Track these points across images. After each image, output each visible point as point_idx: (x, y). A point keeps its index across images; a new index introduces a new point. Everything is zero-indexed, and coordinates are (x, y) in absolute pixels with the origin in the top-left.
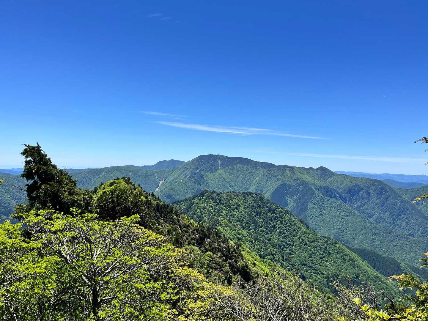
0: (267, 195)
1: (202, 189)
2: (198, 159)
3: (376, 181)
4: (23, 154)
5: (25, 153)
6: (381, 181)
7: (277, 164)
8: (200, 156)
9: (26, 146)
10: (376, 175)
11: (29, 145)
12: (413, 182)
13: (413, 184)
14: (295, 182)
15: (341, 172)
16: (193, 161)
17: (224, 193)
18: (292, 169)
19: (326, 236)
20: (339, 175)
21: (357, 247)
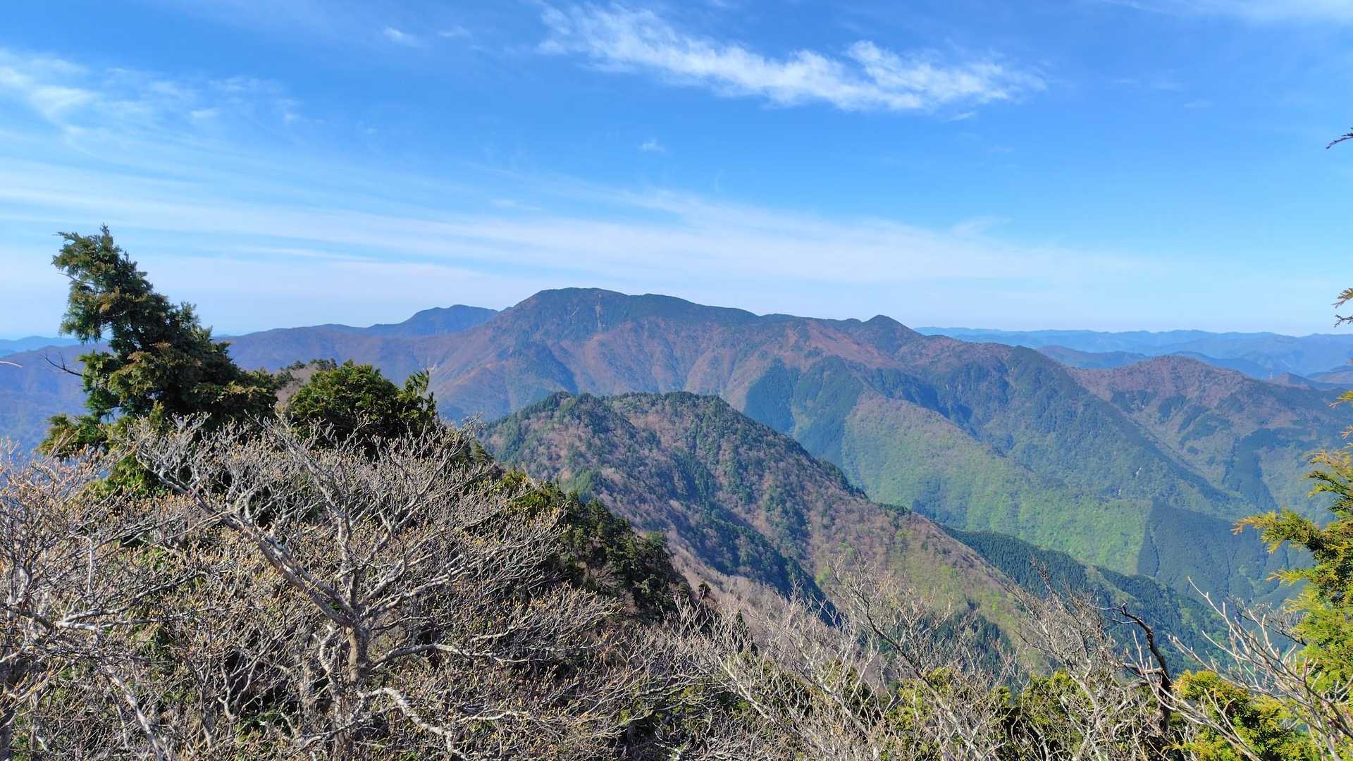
0: (737, 399)
1: (551, 389)
2: (534, 301)
3: (1021, 350)
4: (61, 262)
5: (66, 259)
6: (1035, 352)
7: (759, 312)
8: (542, 294)
9: (67, 237)
10: (1022, 336)
11: (76, 235)
12: (1116, 352)
13: (1118, 356)
14: (811, 361)
15: (933, 328)
16: (522, 306)
17: (614, 398)
18: (802, 324)
19: (894, 503)
20: (925, 337)
21: (971, 527)
